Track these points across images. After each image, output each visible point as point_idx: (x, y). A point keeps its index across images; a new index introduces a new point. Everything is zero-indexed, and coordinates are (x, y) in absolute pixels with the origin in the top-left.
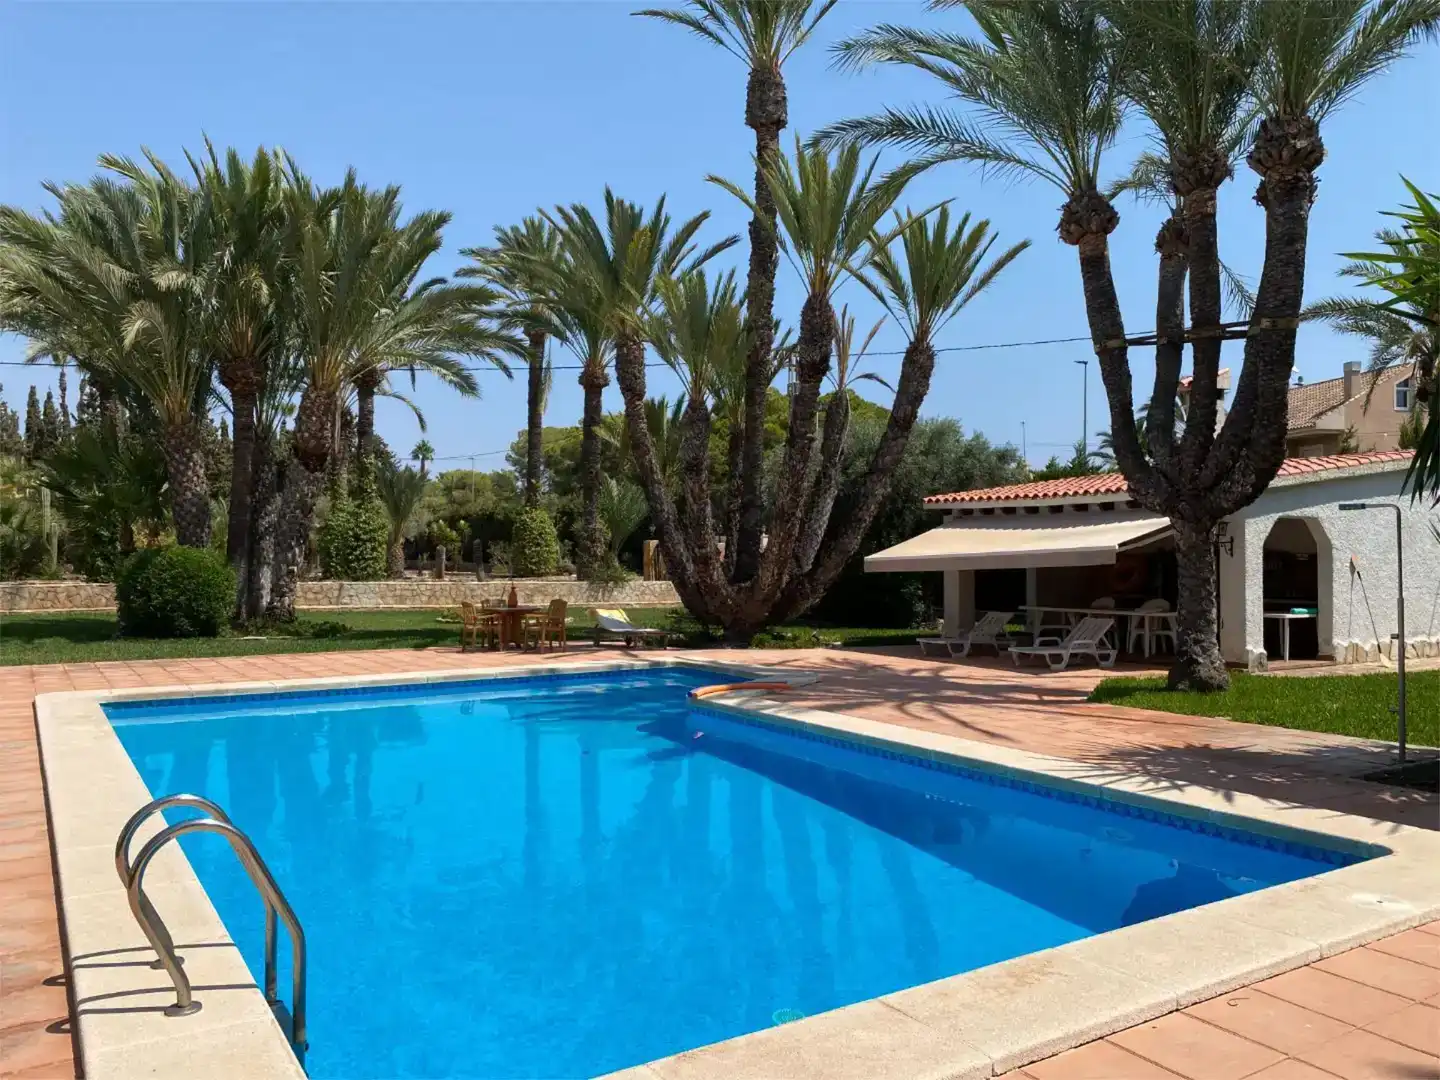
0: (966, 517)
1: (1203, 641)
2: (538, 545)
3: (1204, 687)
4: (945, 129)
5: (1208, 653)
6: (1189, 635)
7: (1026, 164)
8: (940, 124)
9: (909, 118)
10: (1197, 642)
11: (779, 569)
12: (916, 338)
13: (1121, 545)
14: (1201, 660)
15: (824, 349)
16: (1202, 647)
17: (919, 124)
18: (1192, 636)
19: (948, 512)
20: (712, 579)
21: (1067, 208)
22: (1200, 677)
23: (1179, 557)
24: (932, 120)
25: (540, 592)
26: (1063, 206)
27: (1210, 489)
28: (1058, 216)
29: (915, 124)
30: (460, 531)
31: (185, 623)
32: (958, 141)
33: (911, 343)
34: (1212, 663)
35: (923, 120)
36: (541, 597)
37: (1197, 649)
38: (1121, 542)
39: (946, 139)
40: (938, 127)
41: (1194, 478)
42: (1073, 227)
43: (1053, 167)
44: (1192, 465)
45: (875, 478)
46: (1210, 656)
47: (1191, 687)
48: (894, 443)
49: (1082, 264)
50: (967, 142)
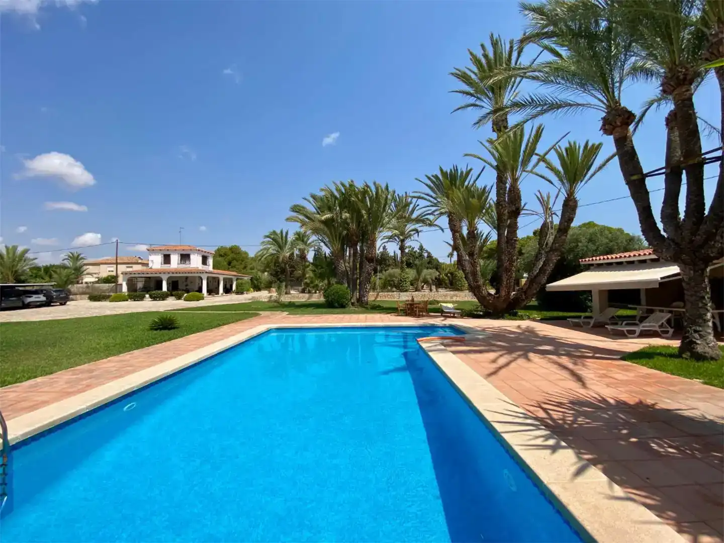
0: (600, 267)
1: (701, 331)
2: (460, 281)
3: (700, 357)
4: (538, 101)
5: (705, 338)
6: (690, 328)
7: (583, 105)
8: (536, 100)
9: (521, 101)
10: (696, 331)
11: (508, 290)
12: (568, 195)
13: (661, 278)
14: (698, 342)
15: (517, 205)
16: (700, 335)
17: (526, 103)
18: (693, 328)
19: (592, 265)
20: (482, 294)
21: (604, 119)
22: (698, 352)
23: (684, 284)
24: (532, 99)
25: (455, 296)
26: (602, 118)
27: (701, 246)
28: (601, 123)
29: (524, 103)
30: (448, 277)
31: (336, 304)
32: (546, 104)
33: (566, 198)
34: (708, 344)
35: (527, 100)
36: (456, 297)
37: (696, 335)
38: (662, 276)
39: (540, 105)
40: (535, 101)
41: (691, 241)
42: (607, 127)
43: (596, 102)
44: (689, 234)
45: (551, 253)
46: (706, 340)
47: (691, 357)
48: (560, 239)
49: (615, 143)
50: (549, 103)
